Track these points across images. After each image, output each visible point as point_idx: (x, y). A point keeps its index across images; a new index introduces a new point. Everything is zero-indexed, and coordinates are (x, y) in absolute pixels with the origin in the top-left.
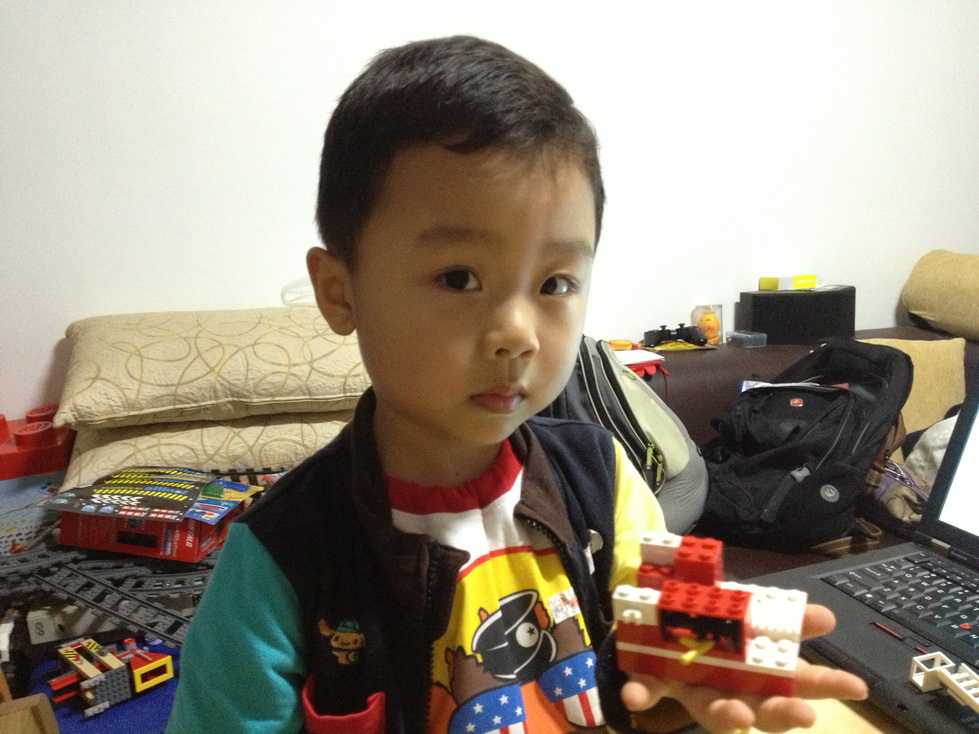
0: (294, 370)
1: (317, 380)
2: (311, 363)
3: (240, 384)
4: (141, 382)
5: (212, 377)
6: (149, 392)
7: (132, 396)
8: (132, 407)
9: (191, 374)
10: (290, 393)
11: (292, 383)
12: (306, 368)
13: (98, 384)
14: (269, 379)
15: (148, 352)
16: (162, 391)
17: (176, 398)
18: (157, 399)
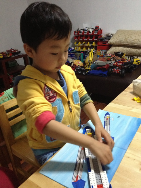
0: (136, 40)
1: (138, 42)
2: (138, 40)
3: (128, 41)
8: (116, 42)
9: (123, 39)
10: (134, 44)
11: (135, 42)
12: (137, 40)
14: (132, 41)
15: (120, 36)
16: (119, 41)
17: (121, 42)
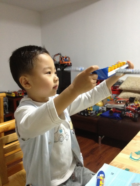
4: (128, 86)
5: (136, 87)
6: (129, 87)
7: (127, 87)
8: (127, 88)
9: (134, 86)
13: (124, 85)
16: (130, 87)
17: (132, 88)
18: (130, 88)
